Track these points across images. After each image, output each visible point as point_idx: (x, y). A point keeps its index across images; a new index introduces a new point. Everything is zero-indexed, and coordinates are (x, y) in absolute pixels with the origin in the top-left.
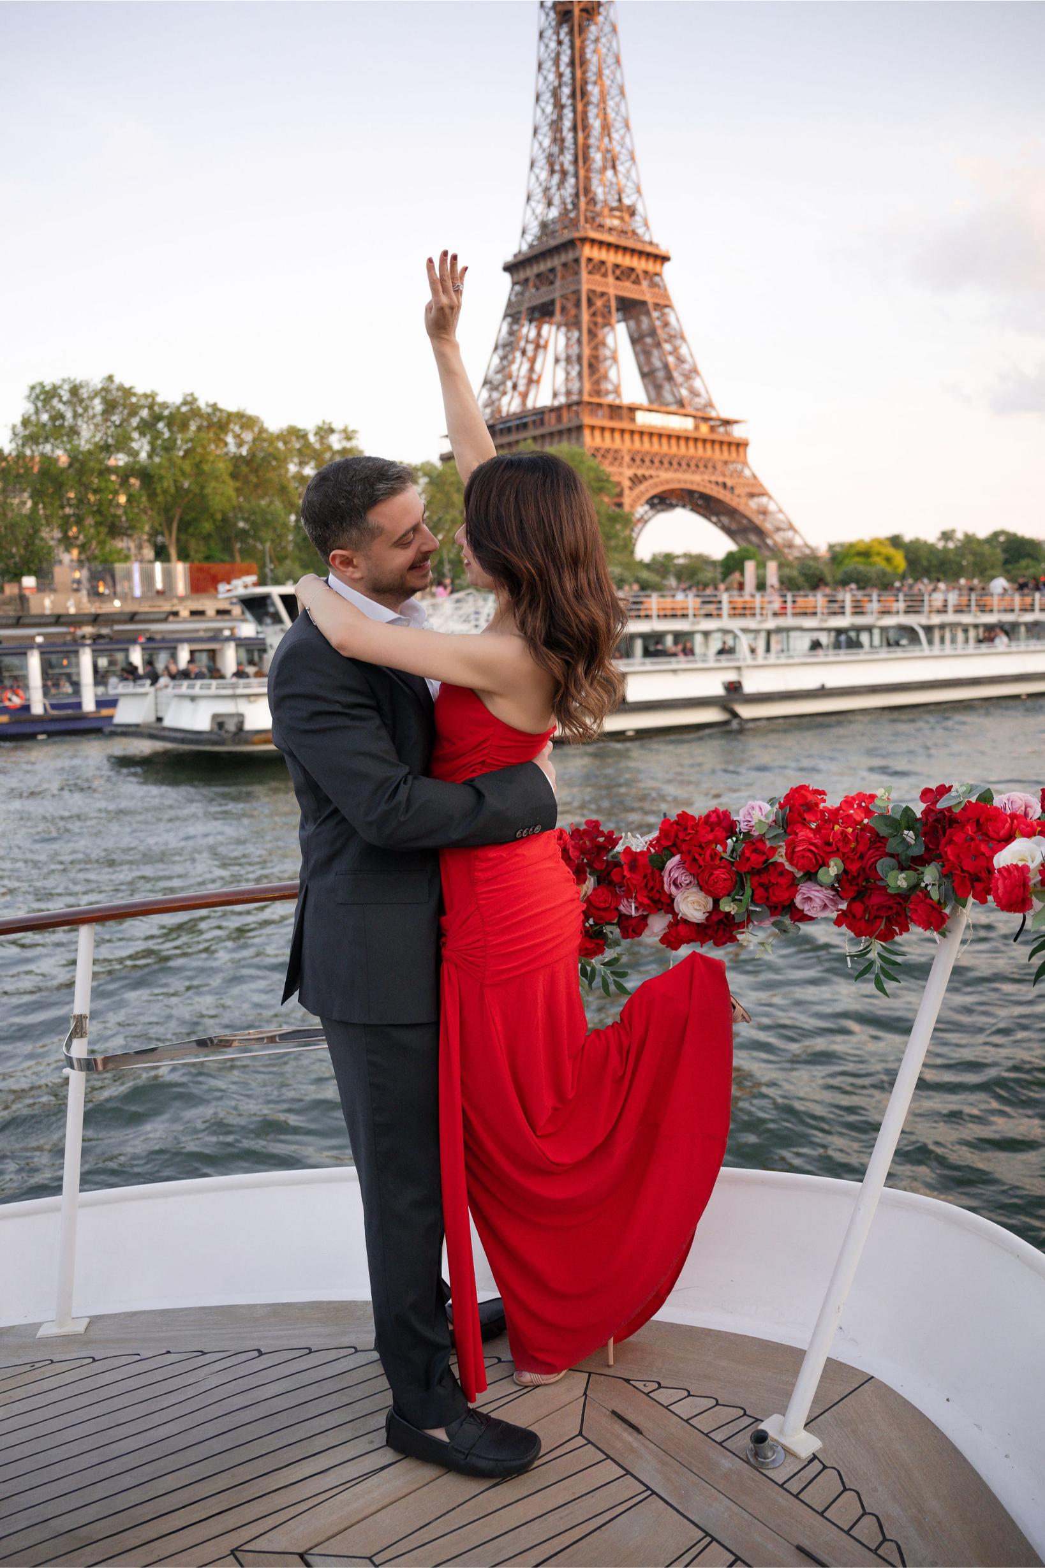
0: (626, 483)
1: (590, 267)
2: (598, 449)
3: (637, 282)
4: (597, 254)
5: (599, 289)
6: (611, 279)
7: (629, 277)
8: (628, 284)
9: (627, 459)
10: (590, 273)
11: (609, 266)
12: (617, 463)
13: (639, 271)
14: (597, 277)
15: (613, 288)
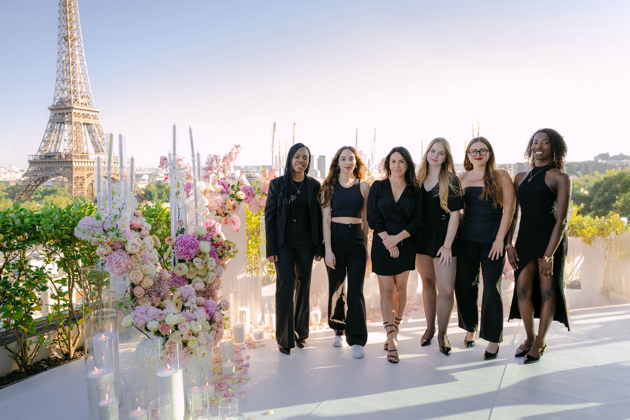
0: (86, 176)
1: (75, 115)
2: (77, 167)
3: (90, 118)
4: (77, 111)
5: (77, 121)
6: (81, 118)
7: (87, 117)
8: (87, 119)
9: (86, 169)
10: (75, 117)
11: (81, 114)
12: (83, 171)
13: (91, 115)
14: (77, 118)
15: (82, 120)
